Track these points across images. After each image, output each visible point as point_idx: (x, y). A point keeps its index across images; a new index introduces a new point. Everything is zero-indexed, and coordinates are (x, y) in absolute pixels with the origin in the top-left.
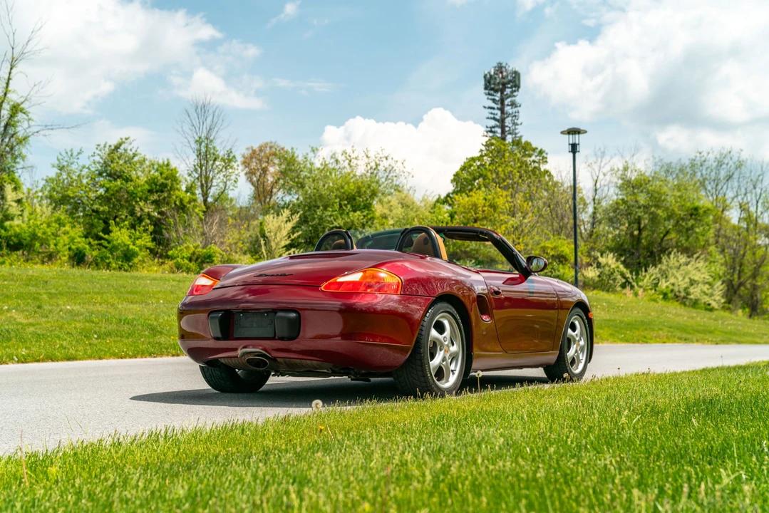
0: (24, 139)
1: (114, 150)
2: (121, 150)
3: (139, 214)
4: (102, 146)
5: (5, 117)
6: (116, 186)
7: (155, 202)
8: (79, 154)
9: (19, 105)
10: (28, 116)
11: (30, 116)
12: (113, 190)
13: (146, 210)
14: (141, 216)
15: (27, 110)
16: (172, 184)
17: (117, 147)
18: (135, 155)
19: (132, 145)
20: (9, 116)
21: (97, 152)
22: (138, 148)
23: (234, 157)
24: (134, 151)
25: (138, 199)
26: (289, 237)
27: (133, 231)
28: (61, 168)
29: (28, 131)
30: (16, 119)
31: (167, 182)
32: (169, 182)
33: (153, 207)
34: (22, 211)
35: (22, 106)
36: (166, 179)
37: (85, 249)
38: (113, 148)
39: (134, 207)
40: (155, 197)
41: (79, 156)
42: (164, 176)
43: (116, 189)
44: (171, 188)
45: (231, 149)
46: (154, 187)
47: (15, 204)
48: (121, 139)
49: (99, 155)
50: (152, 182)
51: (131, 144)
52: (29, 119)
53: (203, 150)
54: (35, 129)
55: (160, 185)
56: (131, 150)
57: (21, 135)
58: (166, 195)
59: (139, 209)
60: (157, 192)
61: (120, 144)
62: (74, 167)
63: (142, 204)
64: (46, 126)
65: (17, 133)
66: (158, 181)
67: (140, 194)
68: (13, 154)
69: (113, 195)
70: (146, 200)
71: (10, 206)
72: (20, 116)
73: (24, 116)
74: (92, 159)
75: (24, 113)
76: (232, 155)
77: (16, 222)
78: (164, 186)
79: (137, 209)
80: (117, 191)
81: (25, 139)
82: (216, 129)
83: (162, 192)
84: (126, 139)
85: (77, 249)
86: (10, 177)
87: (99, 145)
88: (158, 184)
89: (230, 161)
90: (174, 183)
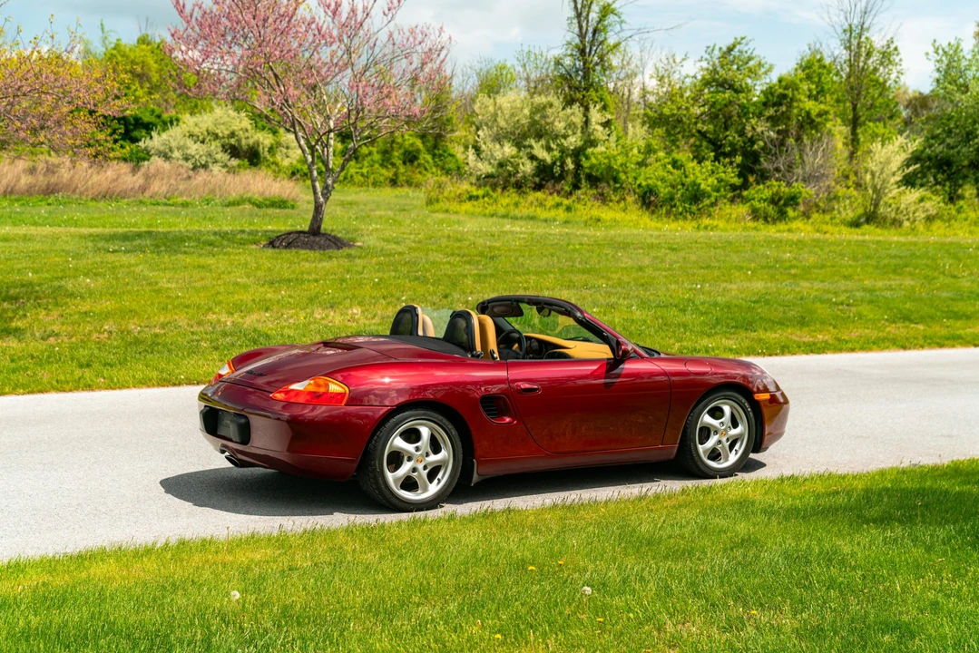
0: (614, 47)
1: (725, 53)
2: (735, 53)
3: (750, 135)
4: (711, 48)
5: (594, 21)
6: (724, 99)
7: (770, 118)
8: (684, 59)
9: (609, 5)
10: (620, 17)
11: (623, 17)
12: (720, 104)
13: (759, 129)
14: (752, 136)
15: (620, 10)
16: (793, 94)
17: (730, 50)
18: (750, 59)
19: (749, 46)
20: (598, 19)
21: (706, 56)
22: (754, 49)
23: (896, 49)
24: (749, 52)
25: (751, 115)
26: (903, 170)
27: (717, 163)
28: (661, 79)
29: (622, 34)
30: (606, 23)
31: (786, 92)
32: (789, 92)
33: (768, 124)
34: (609, 135)
35: (613, 6)
36: (786, 88)
37: (656, 186)
38: (725, 49)
39: (745, 125)
40: (771, 111)
41: (684, 63)
42: (784, 84)
43: (724, 102)
44: (791, 99)
45: (892, 38)
46: (771, 98)
47: (600, 128)
48: (736, 39)
49: (706, 60)
50: (769, 92)
51: (747, 44)
52: (622, 22)
53: (855, 42)
54: (629, 33)
55: (778, 96)
56: (746, 52)
57: (611, 41)
58: (784, 108)
59: (750, 128)
60: (774, 105)
61: (734, 46)
62: (676, 76)
63: (753, 121)
64: (640, 29)
65: (606, 39)
66: (776, 90)
67: (751, 110)
68: (603, 66)
69: (720, 110)
70: (760, 115)
71: (594, 130)
72: (611, 18)
73: (616, 18)
74: (699, 64)
75: (616, 14)
76: (892, 47)
77: (601, 149)
78: (784, 96)
79: (748, 128)
80: (726, 106)
81: (616, 46)
82: (873, 12)
83: (781, 105)
84: (742, 39)
85: (648, 186)
86: (598, 94)
87: (708, 47)
88: (776, 94)
89: (890, 54)
90: (796, 92)
